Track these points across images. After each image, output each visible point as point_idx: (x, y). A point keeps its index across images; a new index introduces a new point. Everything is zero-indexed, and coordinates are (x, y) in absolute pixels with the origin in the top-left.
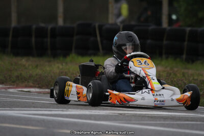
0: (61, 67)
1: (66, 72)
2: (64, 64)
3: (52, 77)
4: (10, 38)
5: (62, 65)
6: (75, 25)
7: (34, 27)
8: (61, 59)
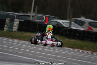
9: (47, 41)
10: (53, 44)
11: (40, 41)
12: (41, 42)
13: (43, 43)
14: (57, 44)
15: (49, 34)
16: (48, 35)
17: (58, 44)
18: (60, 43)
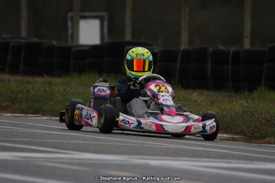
0: (245, 104)
1: (251, 112)
2: (250, 101)
3: (232, 117)
4: (178, 64)
5: (247, 102)
6: (266, 49)
7: (211, 49)
8: (246, 93)
9: (162, 120)
10: (188, 128)
11: (134, 119)
12: (140, 123)
13: (146, 128)
14: (204, 127)
15: (163, 89)
16: (159, 91)
17: (207, 128)
18: (214, 124)
